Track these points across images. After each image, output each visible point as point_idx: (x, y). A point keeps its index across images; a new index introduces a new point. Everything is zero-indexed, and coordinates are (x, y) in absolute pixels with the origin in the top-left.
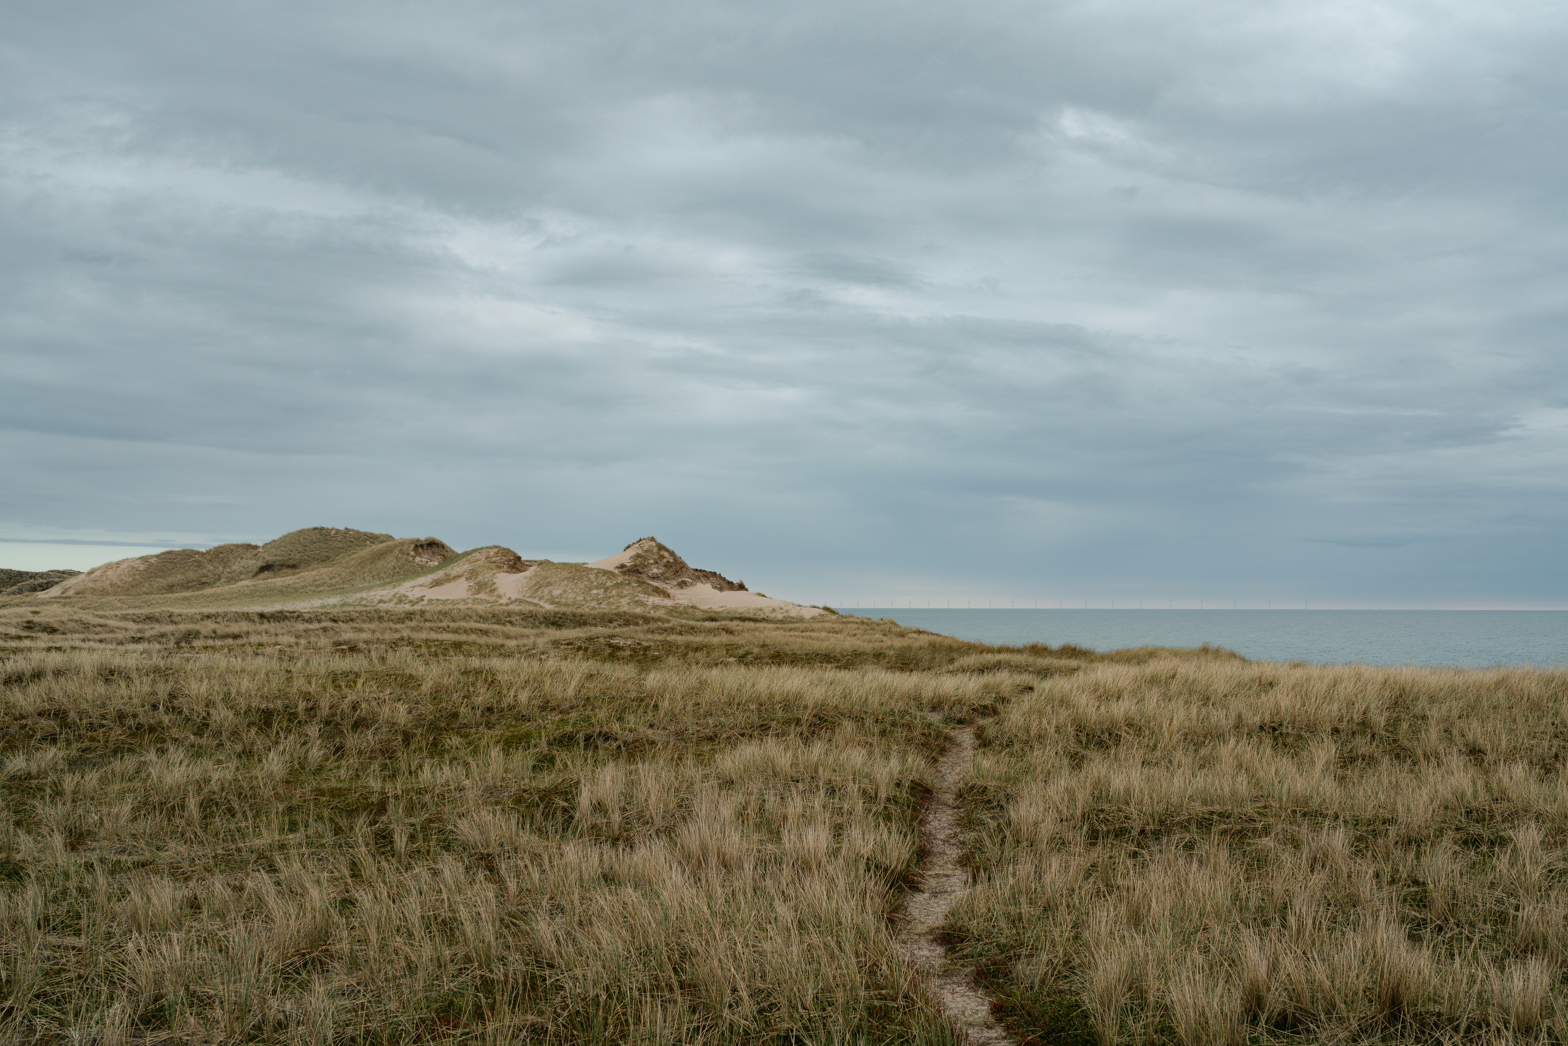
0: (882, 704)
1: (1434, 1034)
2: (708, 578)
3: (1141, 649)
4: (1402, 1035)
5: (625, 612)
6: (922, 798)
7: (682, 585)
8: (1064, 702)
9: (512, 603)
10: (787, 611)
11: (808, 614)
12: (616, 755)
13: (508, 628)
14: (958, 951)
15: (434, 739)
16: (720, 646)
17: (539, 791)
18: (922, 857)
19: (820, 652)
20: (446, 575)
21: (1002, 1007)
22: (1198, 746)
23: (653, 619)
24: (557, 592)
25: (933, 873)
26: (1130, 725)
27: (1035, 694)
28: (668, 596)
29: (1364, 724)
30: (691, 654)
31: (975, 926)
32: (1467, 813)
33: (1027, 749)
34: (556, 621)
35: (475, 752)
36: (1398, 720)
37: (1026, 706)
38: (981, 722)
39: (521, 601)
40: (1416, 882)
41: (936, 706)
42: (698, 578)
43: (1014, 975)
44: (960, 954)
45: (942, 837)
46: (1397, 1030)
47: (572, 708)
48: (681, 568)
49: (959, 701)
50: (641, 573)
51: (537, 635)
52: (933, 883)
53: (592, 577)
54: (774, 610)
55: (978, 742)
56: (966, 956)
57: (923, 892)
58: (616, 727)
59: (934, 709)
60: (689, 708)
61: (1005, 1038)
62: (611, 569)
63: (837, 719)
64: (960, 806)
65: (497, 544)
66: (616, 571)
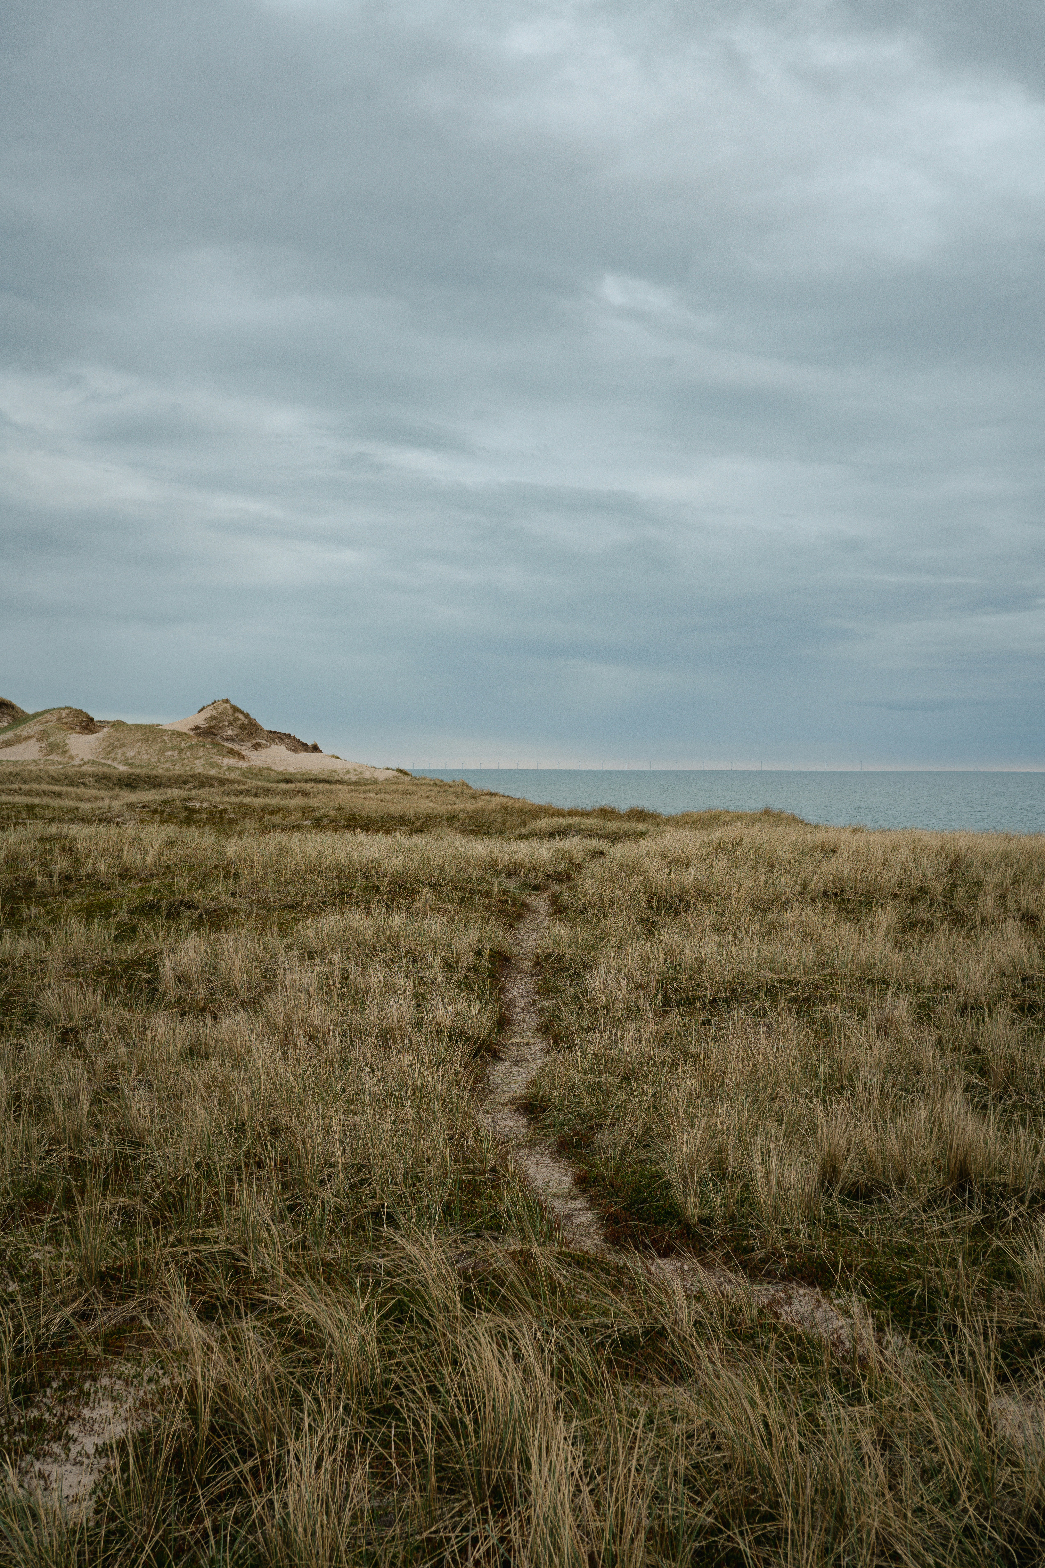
0: (460, 871)
1: (1000, 1204)
2: (282, 740)
3: (706, 812)
4: (970, 1207)
5: (199, 774)
6: (501, 967)
7: (257, 746)
8: (635, 868)
9: (85, 764)
10: (361, 773)
11: (381, 776)
12: (198, 924)
13: (82, 790)
14: (540, 1121)
15: (12, 908)
16: (297, 808)
17: (121, 962)
18: (502, 1026)
19: (395, 815)
20: (16, 735)
21: (585, 1178)
22: (765, 912)
23: (228, 780)
24: (130, 754)
25: (513, 1041)
26: (699, 891)
27: (606, 859)
28: (243, 757)
29: (923, 890)
30: (267, 817)
31: (556, 1095)
32: (1023, 980)
33: (601, 915)
34: (130, 783)
35: (54, 921)
36: (954, 886)
37: (598, 872)
38: (556, 888)
39: (93, 763)
40: (977, 1050)
41: (512, 872)
42: (273, 740)
43: (596, 1145)
44: (542, 1123)
45: (521, 1005)
46: (964, 1200)
47: (152, 876)
48: (256, 730)
49: (534, 868)
50: (215, 735)
51: (112, 798)
52: (514, 1051)
53: (166, 738)
54: (348, 772)
55: (553, 909)
56: (549, 1126)
57: (504, 1061)
58: (197, 896)
59: (509, 875)
60: (271, 876)
61: (588, 1209)
62: (186, 730)
63: (416, 886)
64: (538, 973)
65: (68, 705)
66: (191, 733)
